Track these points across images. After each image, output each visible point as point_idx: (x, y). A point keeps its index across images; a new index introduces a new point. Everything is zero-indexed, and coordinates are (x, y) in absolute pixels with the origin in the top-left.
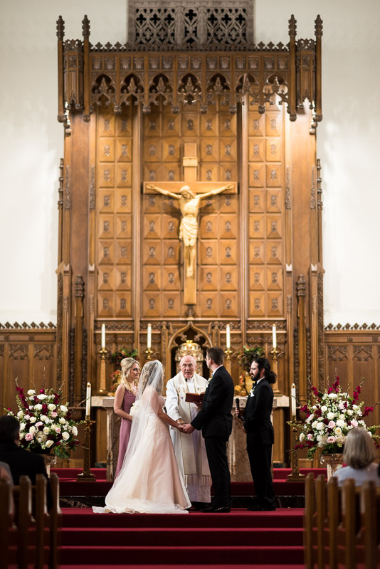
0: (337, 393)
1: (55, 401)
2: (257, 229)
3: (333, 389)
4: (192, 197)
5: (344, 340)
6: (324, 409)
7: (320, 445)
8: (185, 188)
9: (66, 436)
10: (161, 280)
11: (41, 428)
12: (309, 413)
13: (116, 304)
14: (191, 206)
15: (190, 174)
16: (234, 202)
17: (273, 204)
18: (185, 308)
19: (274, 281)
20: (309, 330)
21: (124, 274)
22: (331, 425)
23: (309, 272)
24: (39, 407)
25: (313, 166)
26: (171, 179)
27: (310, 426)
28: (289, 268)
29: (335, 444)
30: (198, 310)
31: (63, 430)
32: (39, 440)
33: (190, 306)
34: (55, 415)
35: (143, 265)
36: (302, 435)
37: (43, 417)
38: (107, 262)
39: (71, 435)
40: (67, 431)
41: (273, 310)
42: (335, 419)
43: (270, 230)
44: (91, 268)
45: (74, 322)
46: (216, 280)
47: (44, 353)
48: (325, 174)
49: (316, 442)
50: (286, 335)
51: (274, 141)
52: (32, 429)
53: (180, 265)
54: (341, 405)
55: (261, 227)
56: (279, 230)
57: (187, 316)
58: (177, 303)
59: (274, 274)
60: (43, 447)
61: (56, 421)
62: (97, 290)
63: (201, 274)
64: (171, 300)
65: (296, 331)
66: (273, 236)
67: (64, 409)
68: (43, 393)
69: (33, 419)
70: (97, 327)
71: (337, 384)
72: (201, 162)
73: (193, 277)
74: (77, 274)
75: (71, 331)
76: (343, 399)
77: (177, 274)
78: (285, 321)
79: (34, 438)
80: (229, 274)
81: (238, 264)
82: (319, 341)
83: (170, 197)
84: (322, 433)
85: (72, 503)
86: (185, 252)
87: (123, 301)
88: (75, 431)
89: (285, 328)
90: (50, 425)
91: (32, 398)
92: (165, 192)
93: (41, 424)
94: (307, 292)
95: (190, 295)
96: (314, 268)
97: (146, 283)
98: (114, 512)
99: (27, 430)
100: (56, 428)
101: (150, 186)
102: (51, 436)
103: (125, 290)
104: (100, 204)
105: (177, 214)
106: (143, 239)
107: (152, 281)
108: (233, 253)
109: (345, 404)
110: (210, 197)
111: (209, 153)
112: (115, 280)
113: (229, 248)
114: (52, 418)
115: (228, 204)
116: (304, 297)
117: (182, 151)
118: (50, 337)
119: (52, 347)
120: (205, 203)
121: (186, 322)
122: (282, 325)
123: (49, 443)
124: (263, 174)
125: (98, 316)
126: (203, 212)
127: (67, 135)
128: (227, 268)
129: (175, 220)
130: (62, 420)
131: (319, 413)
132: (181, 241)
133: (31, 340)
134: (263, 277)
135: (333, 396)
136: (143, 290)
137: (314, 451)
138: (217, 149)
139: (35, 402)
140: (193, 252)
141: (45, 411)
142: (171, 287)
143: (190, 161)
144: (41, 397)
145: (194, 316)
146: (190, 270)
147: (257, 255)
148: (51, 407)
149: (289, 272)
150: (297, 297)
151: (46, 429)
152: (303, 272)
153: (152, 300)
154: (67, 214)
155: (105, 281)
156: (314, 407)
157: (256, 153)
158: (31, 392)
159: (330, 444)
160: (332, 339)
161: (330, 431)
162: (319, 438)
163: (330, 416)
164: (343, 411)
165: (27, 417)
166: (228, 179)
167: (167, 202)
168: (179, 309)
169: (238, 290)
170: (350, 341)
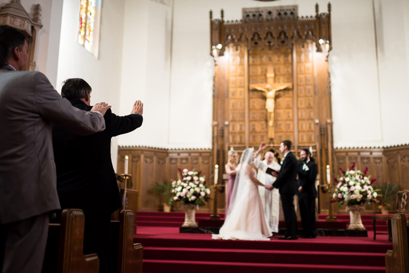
0: (354, 170)
1: (198, 175)
2: (301, 104)
3: (352, 168)
4: (271, 90)
5: (344, 154)
6: (347, 179)
7: (346, 199)
8: (268, 86)
9: (203, 194)
10: (258, 128)
11: (189, 190)
12: (338, 182)
13: (238, 139)
14: (271, 94)
15: (270, 81)
16: (290, 92)
17: (309, 92)
18: (269, 141)
19: (310, 127)
20: (327, 150)
21: (241, 126)
22: (352, 188)
23: (327, 123)
24: (189, 178)
25: (327, 75)
26: (262, 83)
27: (339, 189)
28: (317, 121)
29: (356, 199)
30: (275, 141)
31: (201, 191)
32: (188, 196)
33: (271, 139)
34: (197, 183)
35: (250, 121)
36: (334, 195)
37: (191, 184)
38: (234, 121)
39: (206, 194)
40: (204, 191)
41: (310, 141)
42: (354, 185)
43: (307, 104)
44: (227, 123)
45: (219, 147)
46: (283, 128)
47: (206, 161)
48: (333, 79)
49: (343, 199)
50: (316, 152)
51: (309, 65)
52: (185, 191)
53: (267, 121)
54: (357, 177)
55: (303, 103)
56: (312, 104)
57: (270, 143)
58: (265, 139)
59: (310, 125)
60: (190, 200)
61: (198, 186)
62: (229, 133)
63: (276, 125)
64: (262, 137)
65: (321, 150)
66: (309, 107)
67: (202, 179)
68: (191, 170)
69: (185, 185)
70: (229, 149)
71: (353, 166)
72: (275, 75)
73: (273, 126)
74: (220, 126)
75: (218, 152)
76: (358, 174)
77: (265, 125)
78: (315, 146)
79: (186, 195)
80: (289, 125)
81: (292, 120)
82: (332, 155)
83: (261, 91)
84: (347, 193)
85: (206, 231)
86: (268, 115)
87: (241, 138)
88: (208, 191)
89: (315, 149)
90: (194, 188)
91: (185, 174)
92: (259, 88)
93: (189, 187)
94: (326, 132)
95: (271, 134)
96: (329, 121)
97: (251, 129)
98: (223, 239)
99: (181, 191)
100: (197, 190)
101: (252, 86)
102: (195, 194)
103: (241, 133)
104: (230, 95)
105: (265, 98)
106: (249, 109)
107: (254, 129)
108: (291, 115)
109: (360, 177)
110: (280, 91)
111: (279, 71)
112: (238, 128)
113: (288, 113)
114: (195, 184)
115: (288, 93)
116: (324, 135)
117: (266, 71)
118: (208, 154)
119: (209, 158)
120: (277, 93)
121: (269, 147)
122: (314, 147)
123: (193, 198)
124: (303, 80)
125: (229, 144)
126: (277, 97)
127: (216, 65)
128: (288, 122)
129: (264, 101)
130: (201, 185)
131: (344, 182)
132: (266, 110)
133: (200, 155)
134: (305, 126)
135: (352, 172)
136: (250, 133)
137: (342, 204)
138: (283, 69)
139: (187, 175)
140: (272, 115)
141: (192, 180)
142: (263, 131)
143: (270, 75)
144: (191, 173)
145: (273, 143)
146: (271, 123)
147: (302, 115)
148: (196, 178)
149: (317, 124)
150: (321, 135)
151: (192, 191)
152: (324, 123)
153: (254, 137)
154: (216, 99)
155: (233, 129)
156: (341, 179)
157: (300, 70)
158: (185, 171)
159: (352, 200)
160: (338, 154)
161: (352, 192)
162: (345, 196)
163: (351, 183)
164: (359, 181)
165: (183, 184)
166: (288, 82)
167: (260, 93)
168: (266, 141)
169: (293, 132)
170: (347, 155)
